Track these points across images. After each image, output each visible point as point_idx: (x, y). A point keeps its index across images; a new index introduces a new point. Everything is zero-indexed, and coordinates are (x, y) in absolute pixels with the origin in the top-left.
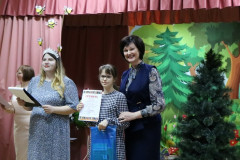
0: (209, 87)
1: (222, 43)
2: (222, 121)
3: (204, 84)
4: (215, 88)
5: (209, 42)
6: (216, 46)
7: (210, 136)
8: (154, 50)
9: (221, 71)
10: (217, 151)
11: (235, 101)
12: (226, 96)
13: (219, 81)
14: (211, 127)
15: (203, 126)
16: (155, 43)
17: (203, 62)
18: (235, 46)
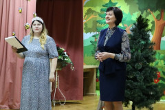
0: (140, 42)
1: (149, 10)
2: (148, 66)
3: (135, 40)
4: (143, 42)
5: (140, 9)
6: (145, 12)
7: (139, 76)
8: (100, 16)
9: (148, 31)
10: (144, 87)
11: (158, 51)
12: (151, 48)
13: (146, 38)
14: (141, 70)
15: (135, 69)
16: (102, 10)
17: (135, 24)
18: (158, 12)
